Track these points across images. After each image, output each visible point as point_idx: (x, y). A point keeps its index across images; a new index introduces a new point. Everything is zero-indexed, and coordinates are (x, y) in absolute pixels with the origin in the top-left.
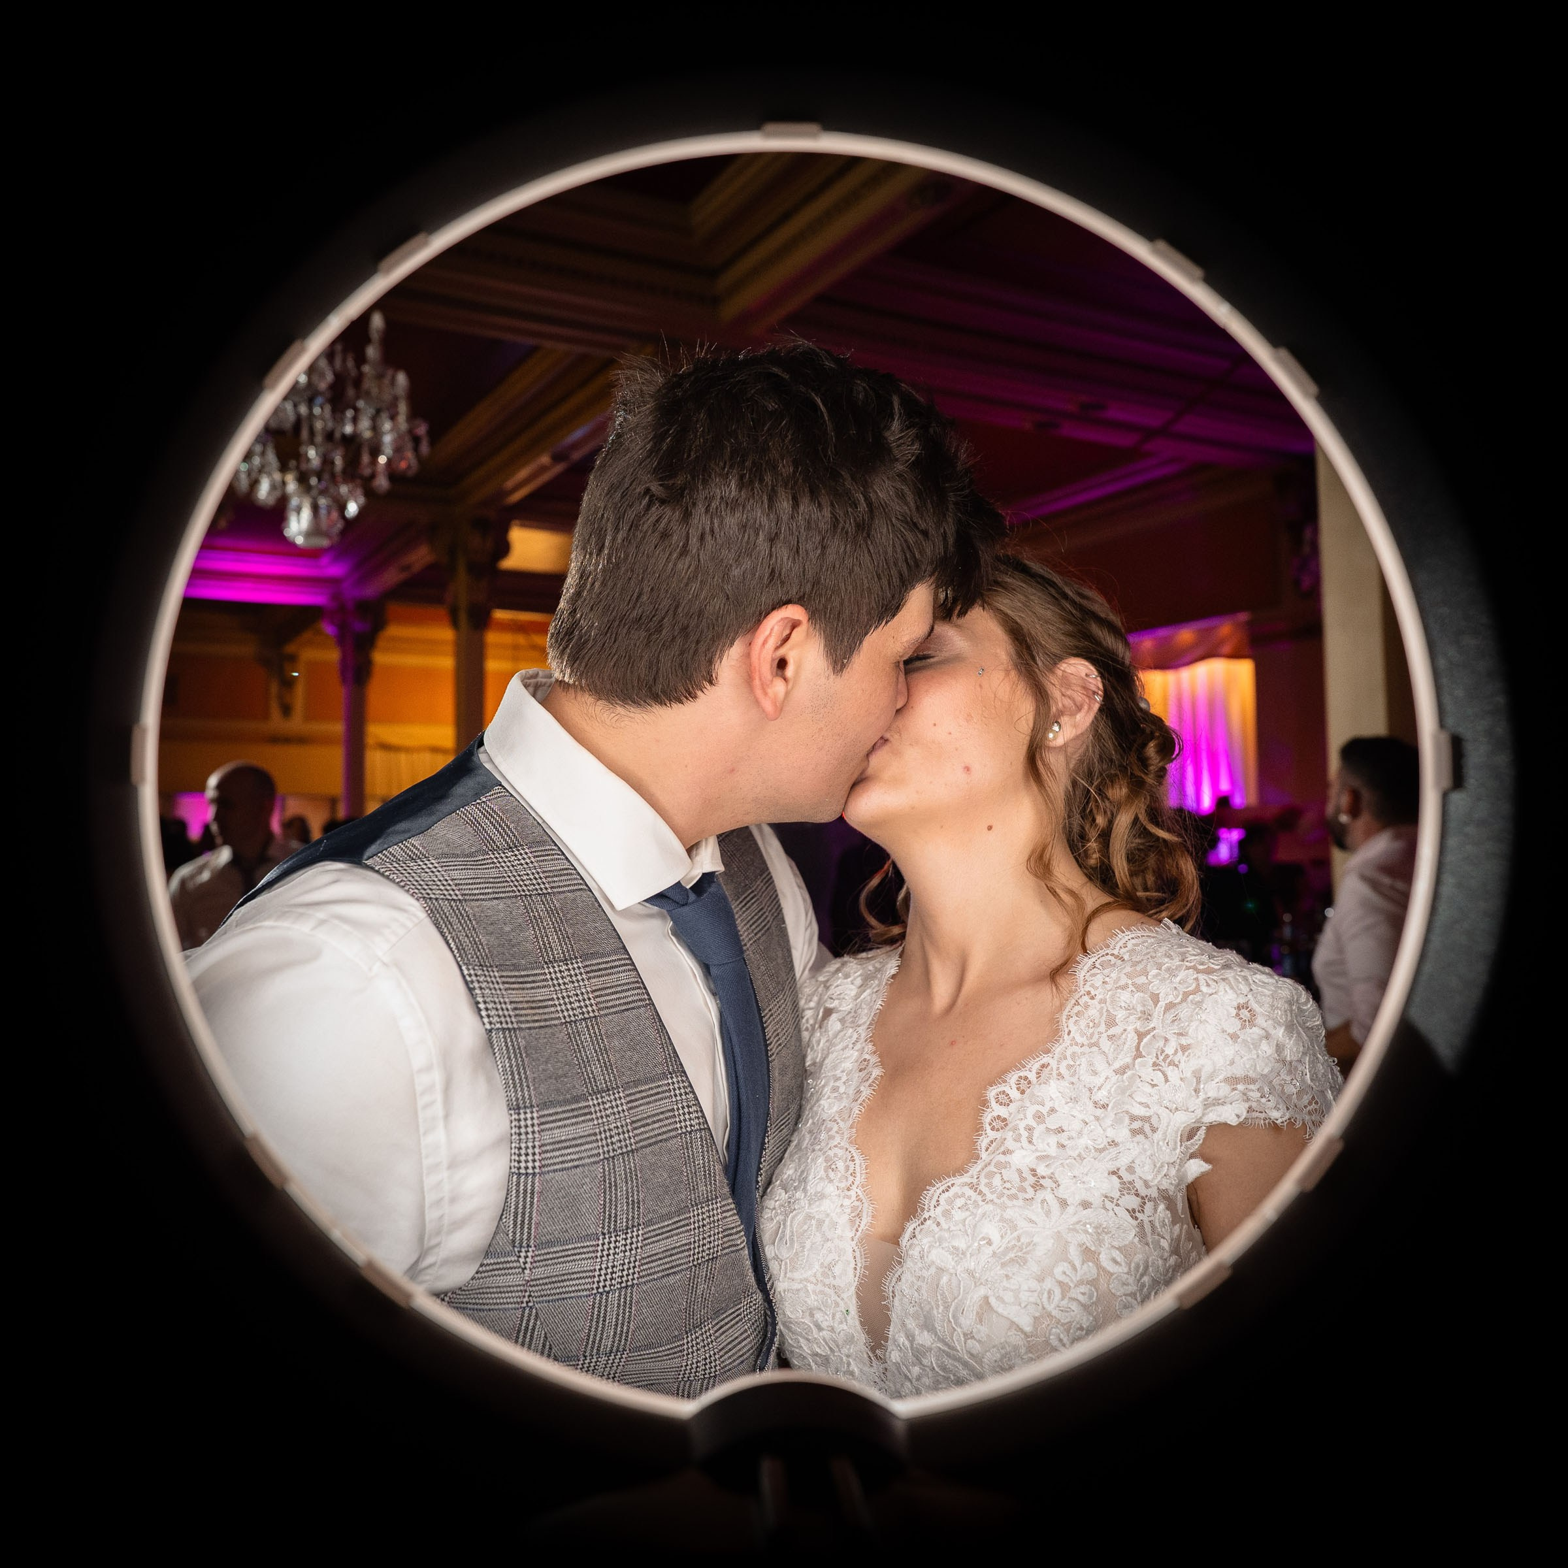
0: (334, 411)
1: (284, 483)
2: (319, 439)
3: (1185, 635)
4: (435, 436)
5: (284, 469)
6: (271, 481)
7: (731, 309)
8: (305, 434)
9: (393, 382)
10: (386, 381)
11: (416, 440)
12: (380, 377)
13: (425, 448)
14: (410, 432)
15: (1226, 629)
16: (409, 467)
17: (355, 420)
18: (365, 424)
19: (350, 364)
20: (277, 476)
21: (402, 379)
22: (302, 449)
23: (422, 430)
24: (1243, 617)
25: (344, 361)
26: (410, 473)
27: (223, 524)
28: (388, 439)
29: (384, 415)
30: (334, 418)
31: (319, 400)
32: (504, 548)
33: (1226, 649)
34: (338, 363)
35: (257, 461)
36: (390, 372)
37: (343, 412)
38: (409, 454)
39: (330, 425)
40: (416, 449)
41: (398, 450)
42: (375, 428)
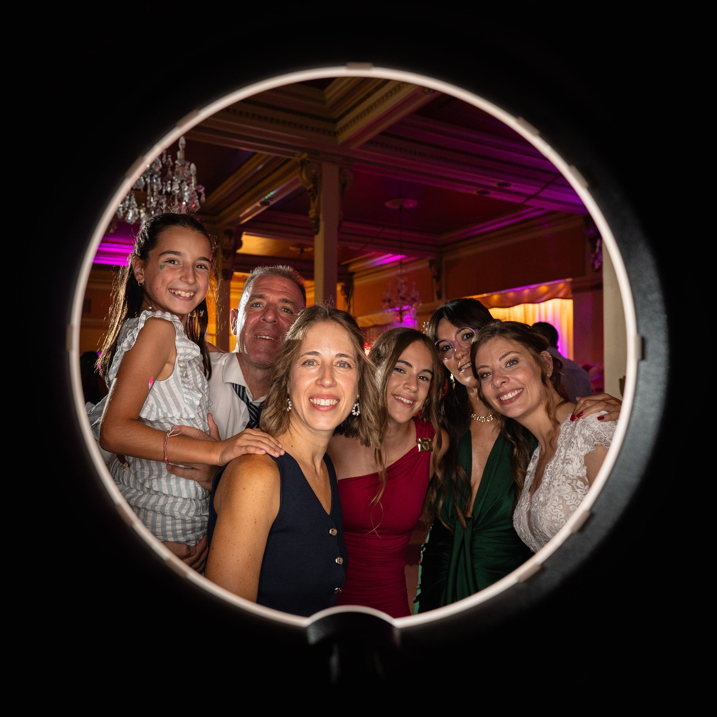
0: (161, 181)
1: (139, 213)
2: (155, 194)
3: (543, 288)
4: (208, 193)
5: (139, 207)
6: (133, 212)
7: (342, 138)
8: (149, 191)
9: (189, 168)
10: (187, 167)
11: (199, 195)
12: (183, 166)
13: (203, 198)
14: (196, 191)
15: (561, 285)
16: (196, 207)
17: (172, 185)
18: (176, 187)
19: (170, 159)
20: (137, 210)
21: (193, 166)
22: (148, 198)
23: (202, 190)
24: (569, 280)
25: (167, 158)
26: (197, 210)
27: (112, 231)
28: (186, 194)
29: (185, 183)
30: (162, 185)
31: (156, 176)
32: (239, 244)
33: (561, 294)
34: (164, 159)
35: (127, 202)
36: (188, 164)
37: (166, 182)
38: (197, 201)
39: (160, 188)
40: (199, 199)
41: (191, 199)
42: (180, 189)
